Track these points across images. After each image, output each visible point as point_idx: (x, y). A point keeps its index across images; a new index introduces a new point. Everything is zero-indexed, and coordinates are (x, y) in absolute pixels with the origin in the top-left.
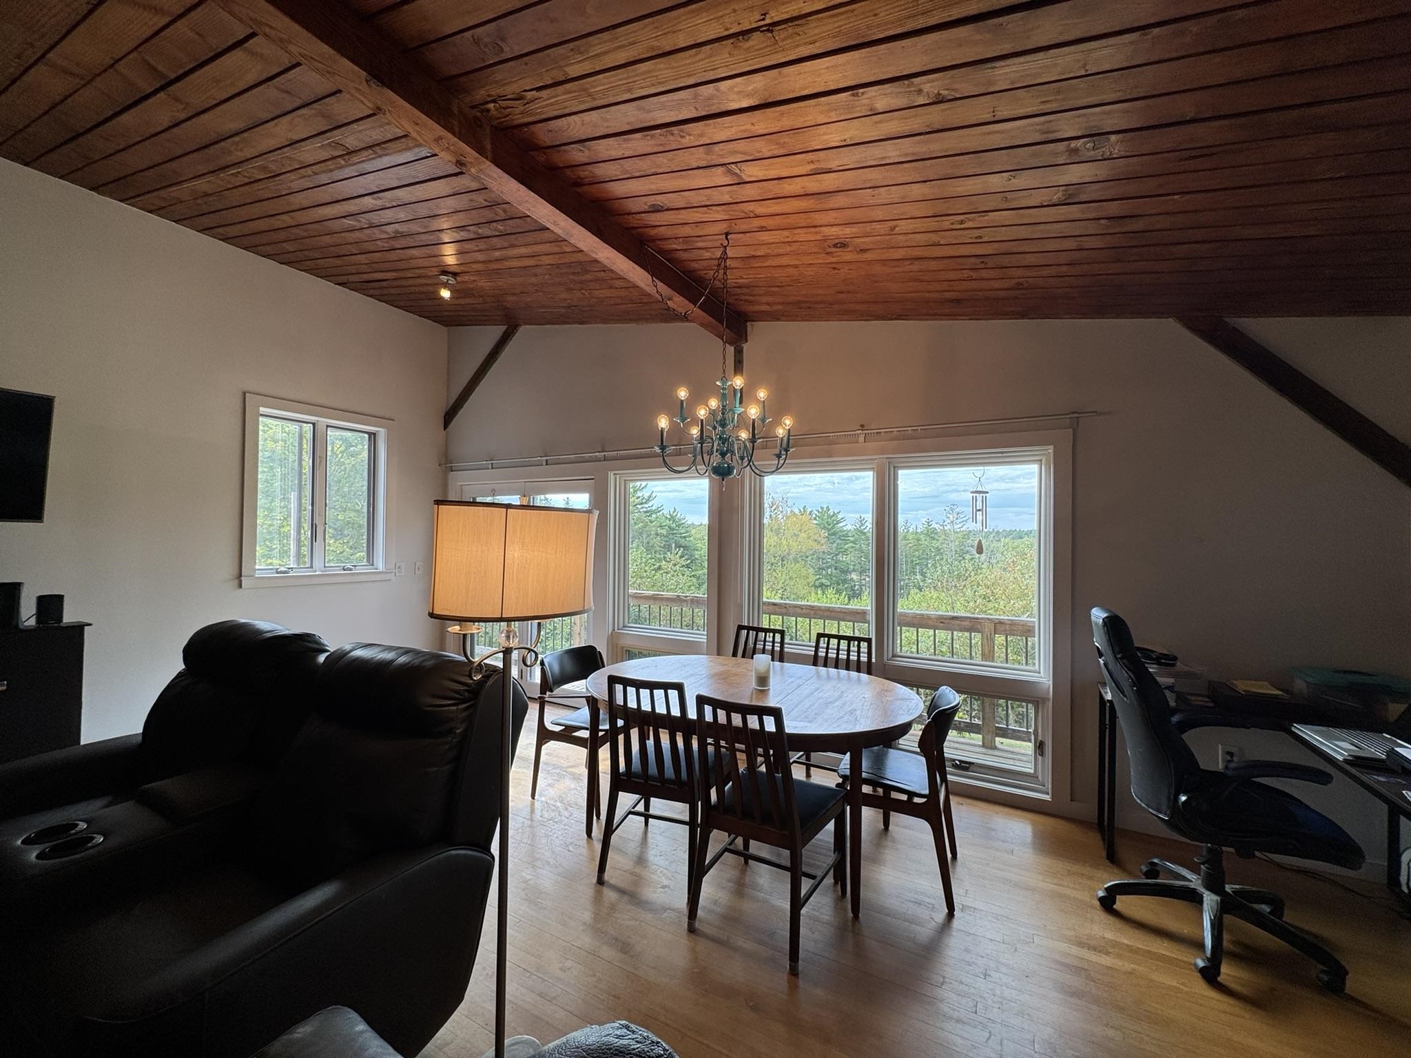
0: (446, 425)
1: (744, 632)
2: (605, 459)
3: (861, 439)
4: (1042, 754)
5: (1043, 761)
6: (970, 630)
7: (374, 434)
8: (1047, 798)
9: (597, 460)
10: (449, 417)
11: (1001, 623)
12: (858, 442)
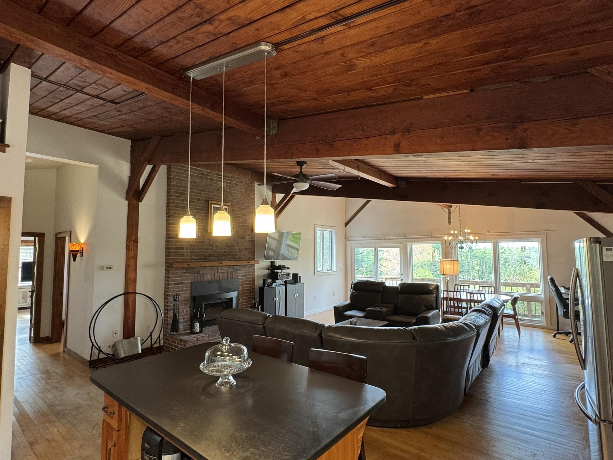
0: (346, 226)
1: (457, 286)
2: (406, 238)
3: (488, 235)
4: (543, 315)
5: (544, 317)
6: (523, 287)
7: (331, 231)
8: (545, 325)
9: (403, 239)
10: (346, 224)
11: (532, 284)
12: (487, 236)
